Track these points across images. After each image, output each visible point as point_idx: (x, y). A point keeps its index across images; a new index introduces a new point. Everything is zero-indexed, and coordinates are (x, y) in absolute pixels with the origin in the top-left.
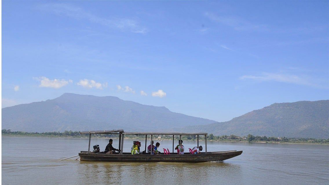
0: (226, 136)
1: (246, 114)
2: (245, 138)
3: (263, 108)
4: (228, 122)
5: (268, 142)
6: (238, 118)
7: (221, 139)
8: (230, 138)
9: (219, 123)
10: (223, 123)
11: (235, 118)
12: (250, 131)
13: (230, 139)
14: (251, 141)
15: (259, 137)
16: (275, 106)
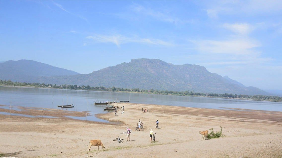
0: (98, 88)
1: (103, 69)
2: (111, 89)
3: (116, 65)
4: (89, 74)
5: (124, 92)
6: (97, 71)
7: (95, 89)
9: (82, 75)
10: (85, 75)
11: (94, 72)
12: (106, 82)
13: (101, 90)
14: (114, 91)
15: (119, 89)
16: (124, 65)
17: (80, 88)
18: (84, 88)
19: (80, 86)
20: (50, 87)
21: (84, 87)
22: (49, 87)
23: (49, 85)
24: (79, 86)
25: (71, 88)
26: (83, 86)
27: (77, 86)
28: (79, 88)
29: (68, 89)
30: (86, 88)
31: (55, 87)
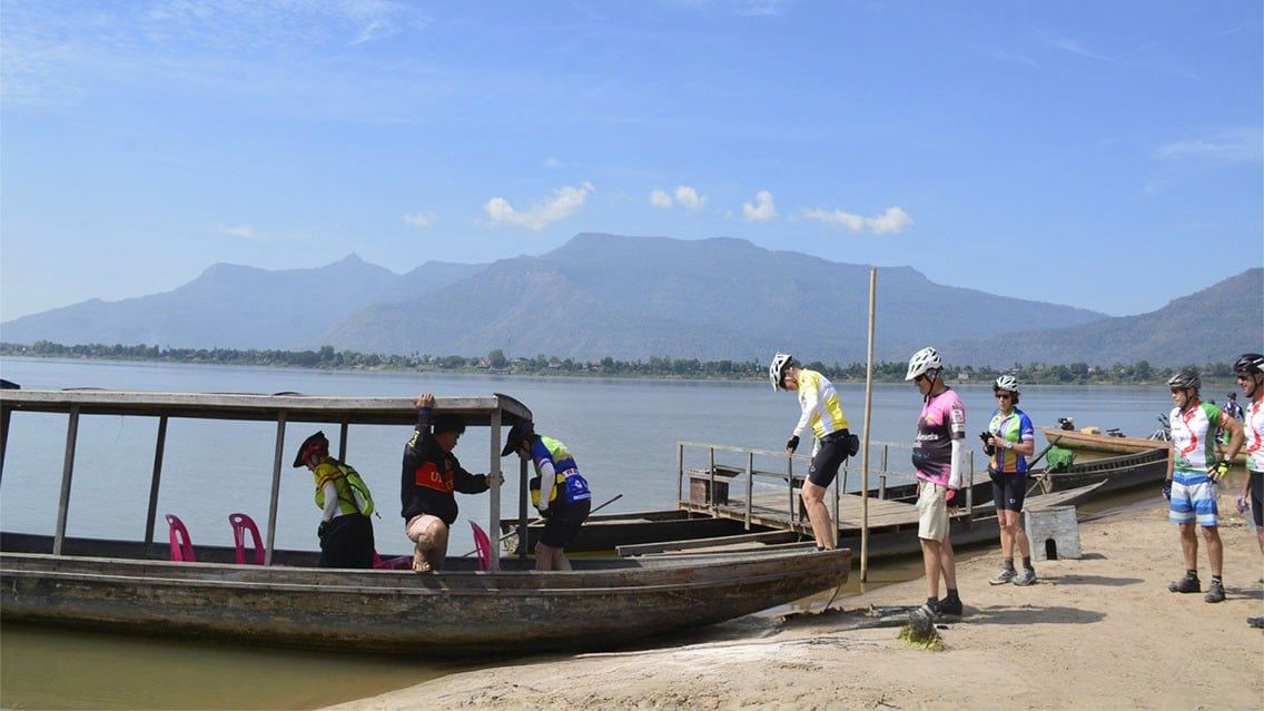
8: (1211, 373)
10: (1131, 322)
13: (1211, 379)
17: (1101, 375)
18: (1121, 376)
19: (1103, 369)
20: (966, 377)
21: (1123, 371)
22: (960, 376)
23: (958, 369)
24: (1098, 368)
25: (1056, 379)
26: (1118, 367)
27: (1084, 368)
28: (1095, 377)
29: (1044, 383)
30: (1131, 373)
31: (984, 379)
